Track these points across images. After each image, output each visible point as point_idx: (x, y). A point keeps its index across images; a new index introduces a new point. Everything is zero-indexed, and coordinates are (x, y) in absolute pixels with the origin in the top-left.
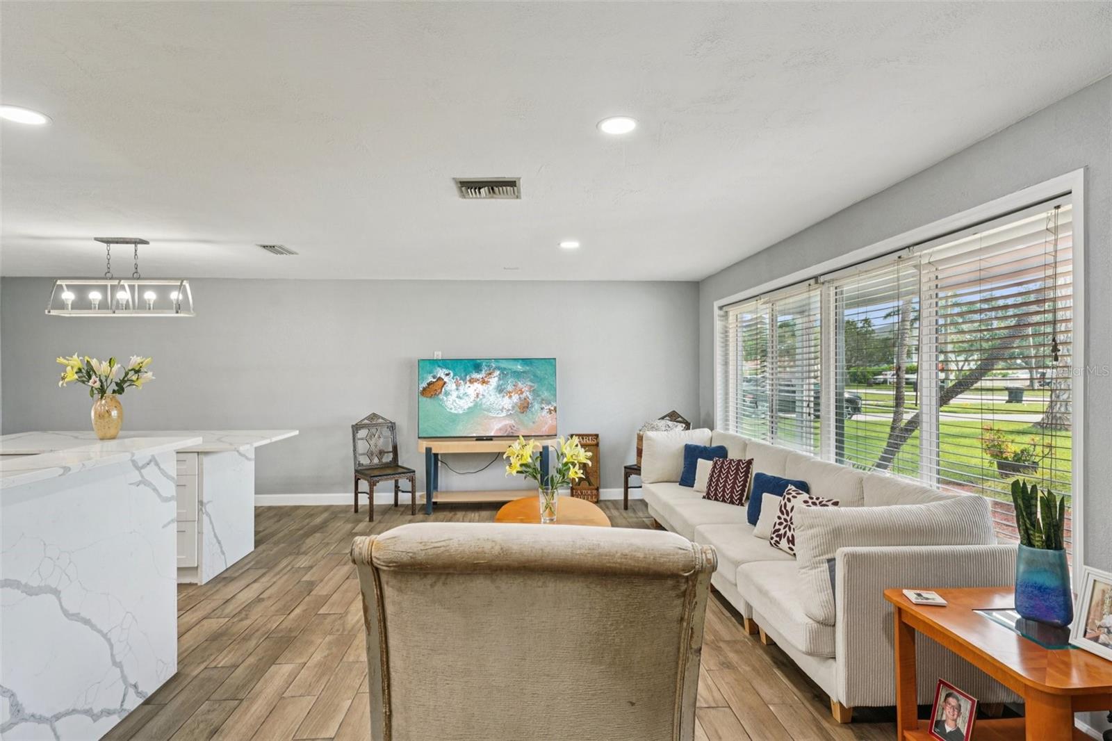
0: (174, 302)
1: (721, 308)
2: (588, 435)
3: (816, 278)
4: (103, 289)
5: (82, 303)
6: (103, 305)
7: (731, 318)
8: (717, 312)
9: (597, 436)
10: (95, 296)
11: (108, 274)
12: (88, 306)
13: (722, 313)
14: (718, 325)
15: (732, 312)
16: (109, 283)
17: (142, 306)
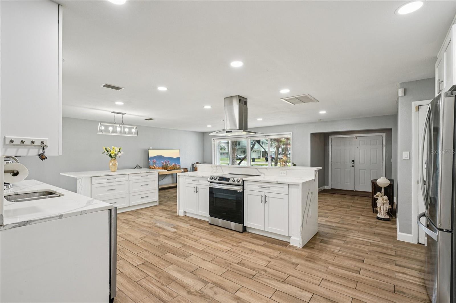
0: (133, 132)
1: (213, 139)
2: (185, 169)
3: (247, 137)
4: (113, 127)
5: (106, 130)
6: (113, 132)
7: (215, 142)
8: (212, 140)
9: (187, 169)
10: (111, 129)
11: (115, 122)
12: (109, 132)
13: (213, 140)
14: (213, 143)
15: (215, 140)
16: (115, 125)
17: (125, 133)
